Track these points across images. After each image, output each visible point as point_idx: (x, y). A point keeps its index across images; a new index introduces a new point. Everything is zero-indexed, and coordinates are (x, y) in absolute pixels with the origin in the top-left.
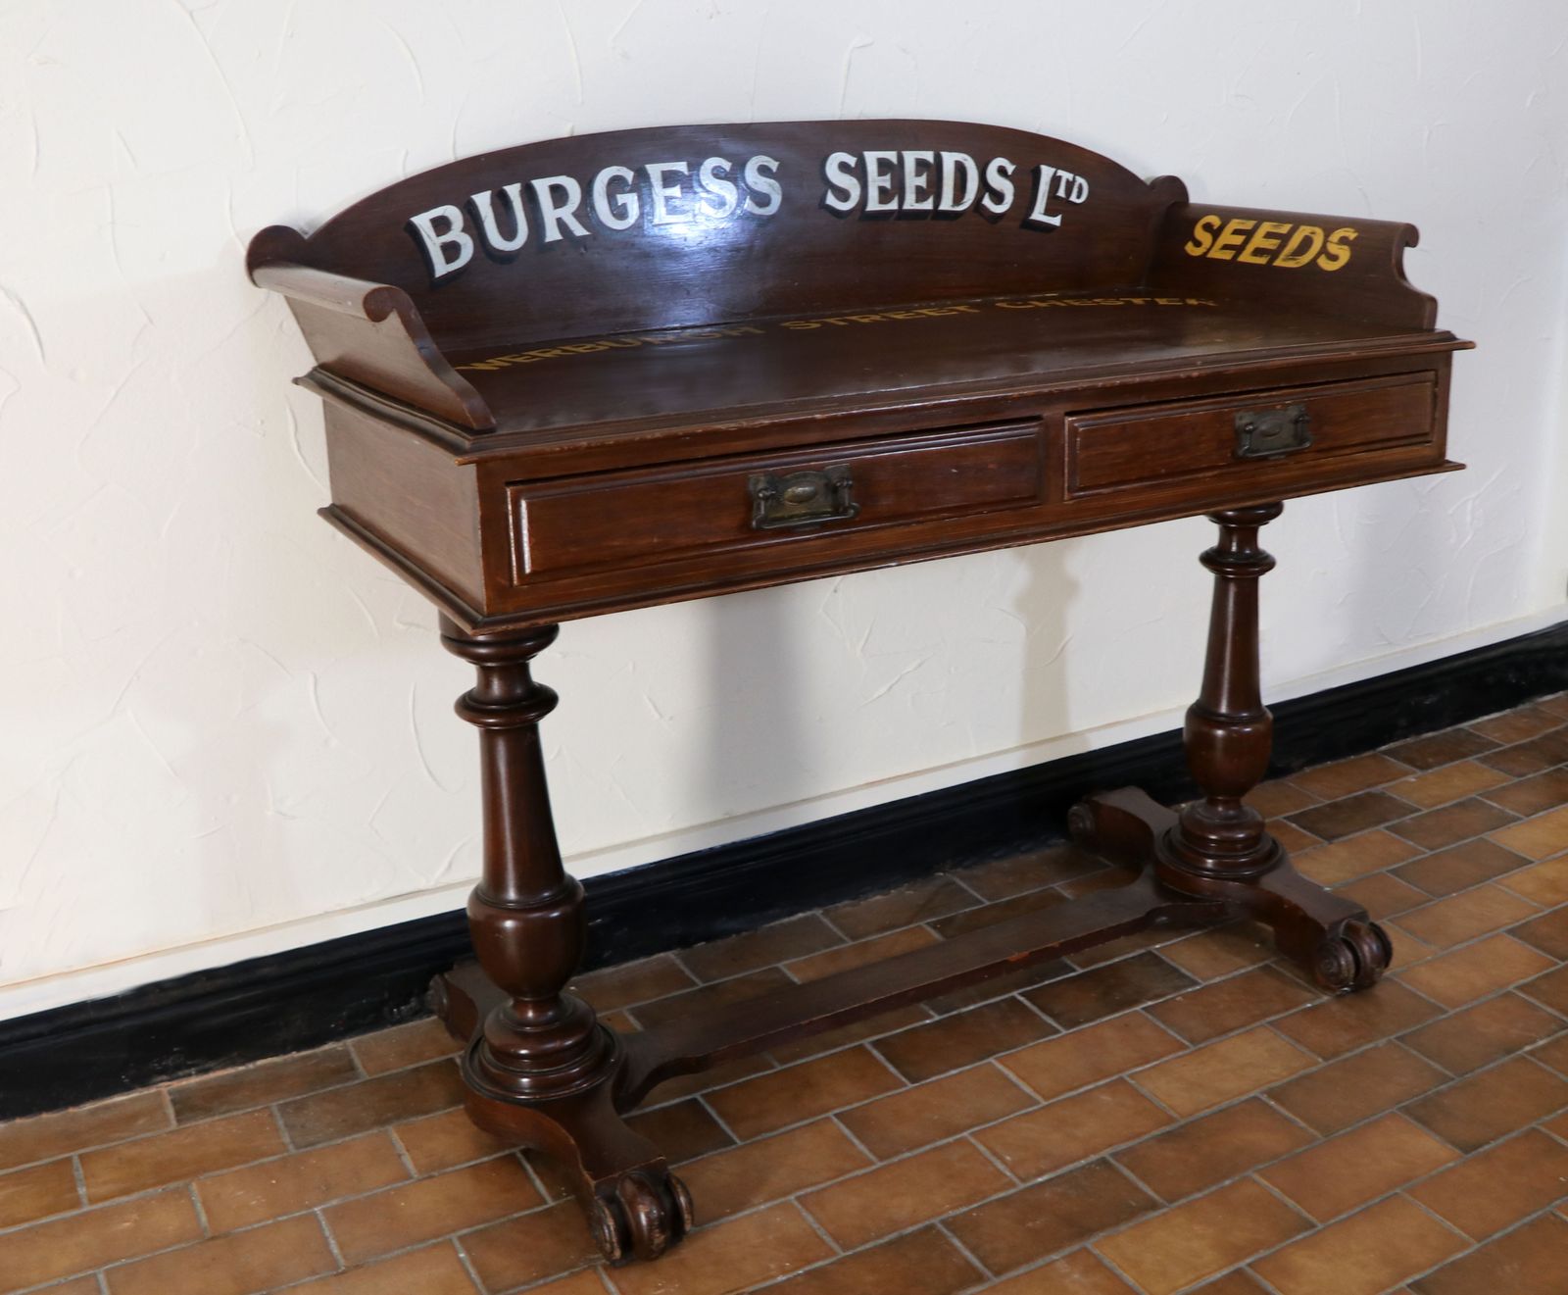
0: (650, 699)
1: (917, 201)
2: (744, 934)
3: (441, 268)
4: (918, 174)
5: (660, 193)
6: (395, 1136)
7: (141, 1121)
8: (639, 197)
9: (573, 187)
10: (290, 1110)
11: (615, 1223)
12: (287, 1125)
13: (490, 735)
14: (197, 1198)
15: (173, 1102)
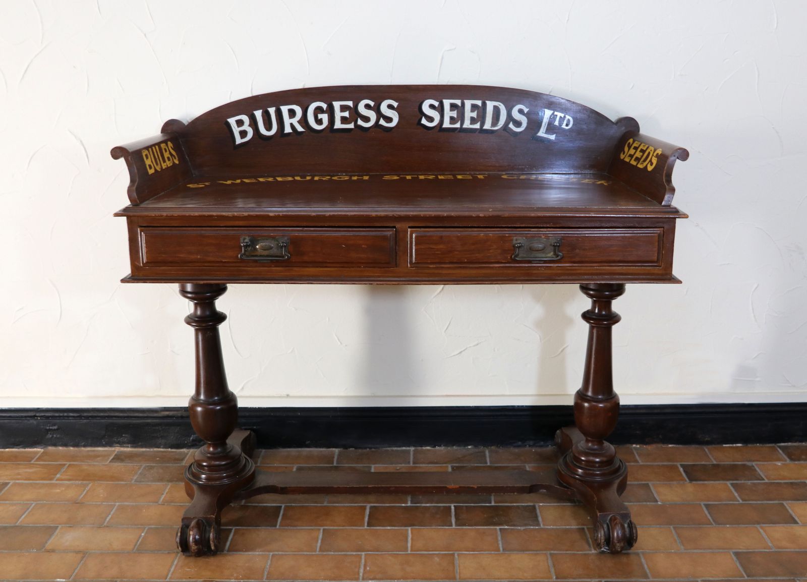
0: (336, 336)
1: (471, 124)
2: (373, 449)
3: (239, 140)
4: (472, 111)
5: (338, 115)
6: (169, 487)
7: (99, 459)
8: (328, 116)
9: (298, 110)
10: (147, 468)
11: (181, 536)
12: (140, 473)
13: (197, 331)
14: (87, 489)
15: (115, 455)
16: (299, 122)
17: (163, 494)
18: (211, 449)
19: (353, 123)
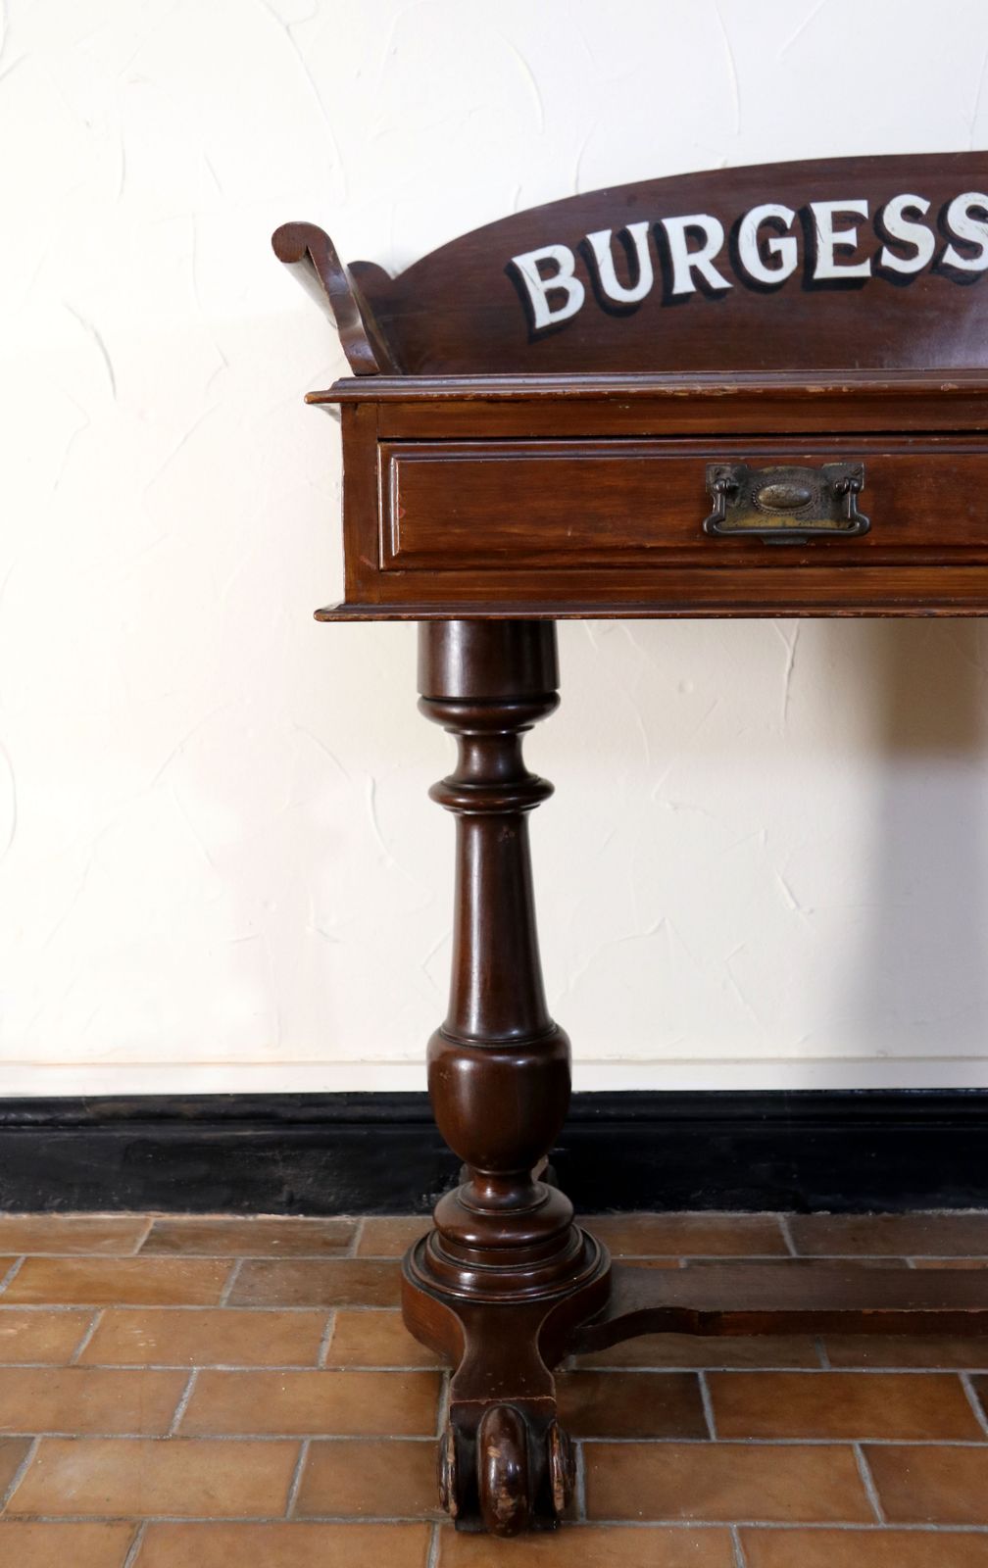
0: (785, 882)
3: (544, 317)
5: (827, 239)
6: (334, 1320)
7: (107, 1242)
8: (798, 242)
9: (714, 229)
10: (253, 1268)
11: (456, 1462)
12: (237, 1281)
13: (465, 824)
14: (94, 1326)
15: (152, 1233)
16: (715, 262)
17: (322, 1340)
18: (489, 1192)
19: (868, 262)
